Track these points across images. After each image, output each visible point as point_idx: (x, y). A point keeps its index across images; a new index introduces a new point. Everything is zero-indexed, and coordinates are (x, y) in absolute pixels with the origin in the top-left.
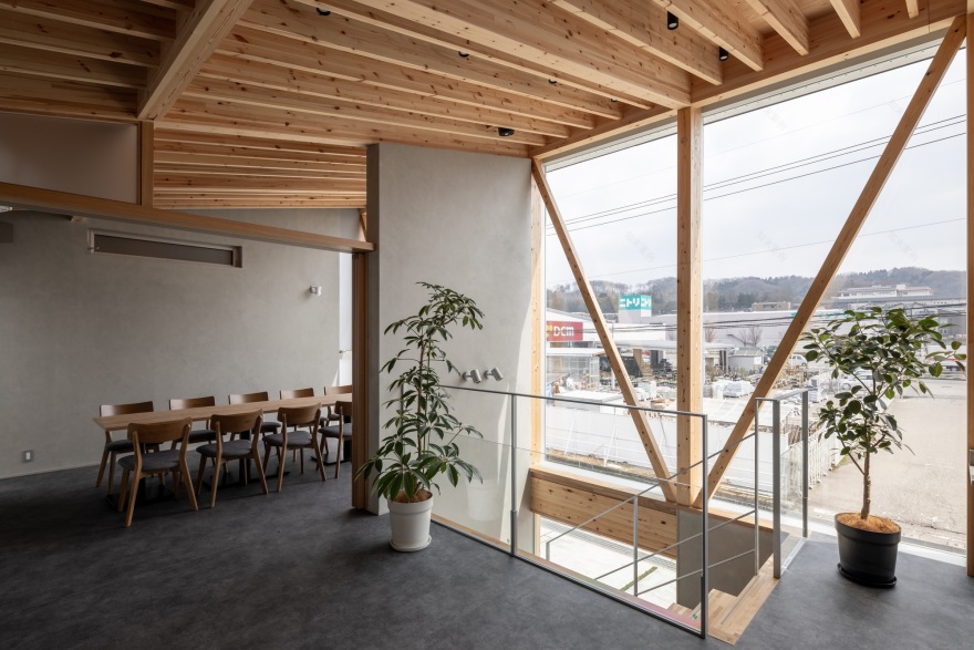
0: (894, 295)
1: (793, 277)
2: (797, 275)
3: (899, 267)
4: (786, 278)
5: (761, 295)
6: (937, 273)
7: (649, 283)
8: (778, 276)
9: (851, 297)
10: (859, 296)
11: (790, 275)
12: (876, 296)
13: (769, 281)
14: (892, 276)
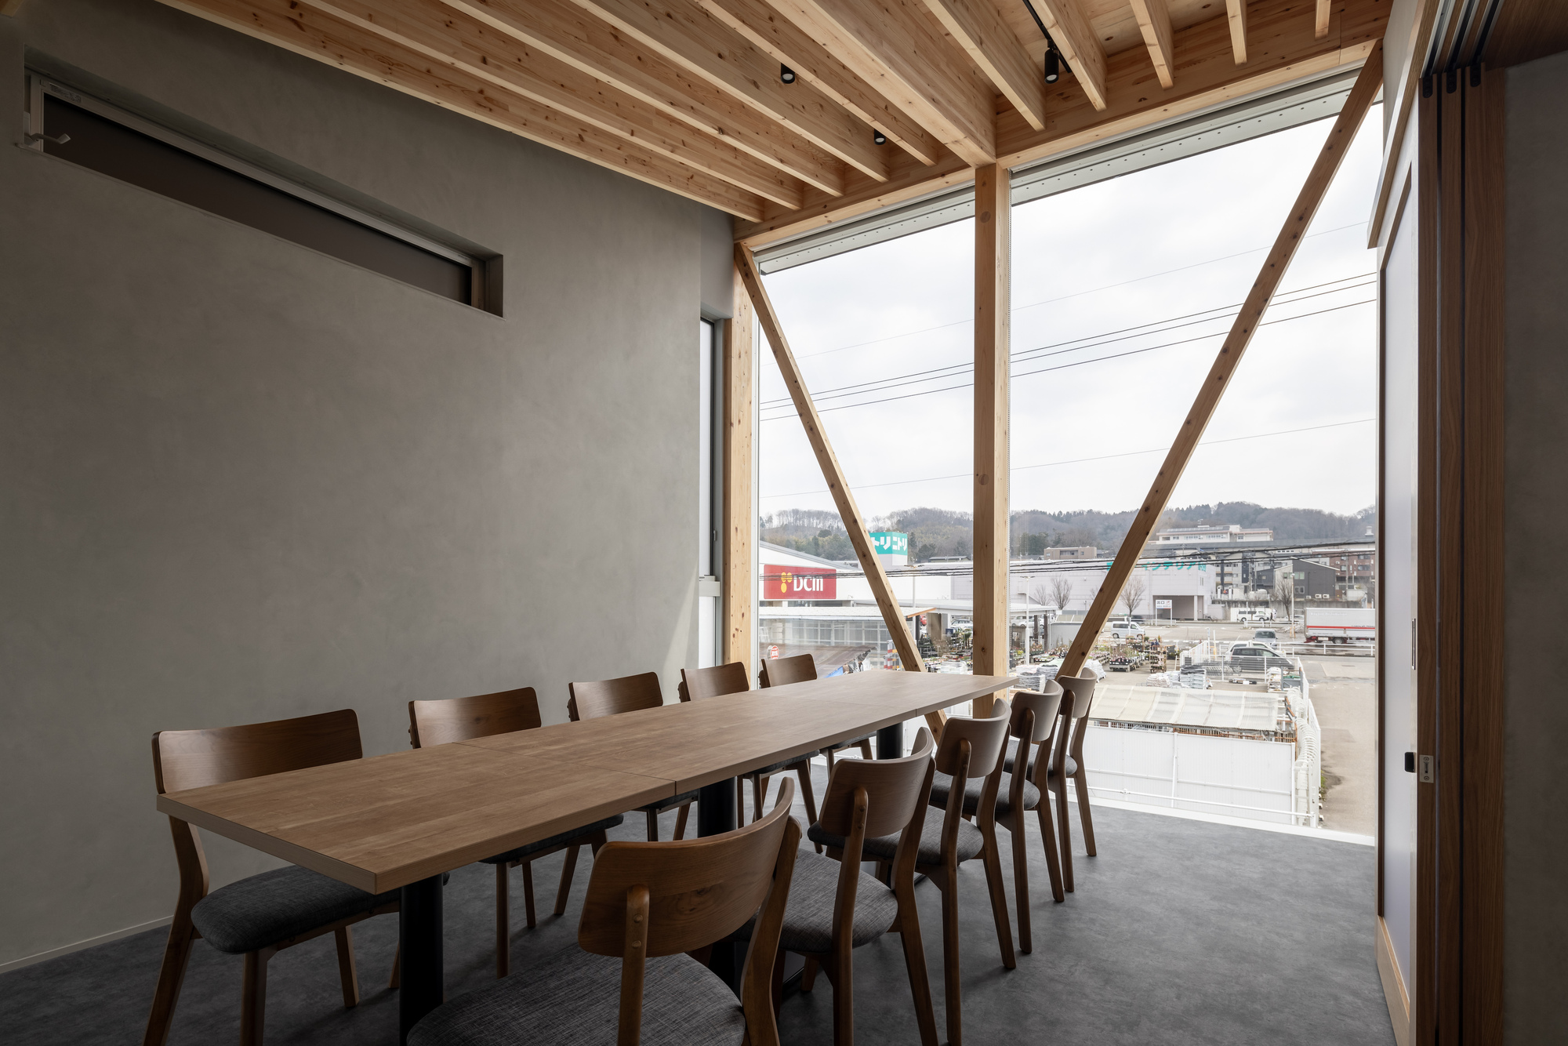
0: (1226, 539)
1: (1090, 512)
2: (1095, 509)
3: (1225, 502)
4: (1081, 514)
5: (1051, 539)
6: (1271, 510)
7: (891, 516)
8: (1071, 511)
9: (1172, 541)
10: (1182, 541)
11: (1086, 509)
12: (1205, 540)
13: (1058, 518)
14: (1217, 513)
